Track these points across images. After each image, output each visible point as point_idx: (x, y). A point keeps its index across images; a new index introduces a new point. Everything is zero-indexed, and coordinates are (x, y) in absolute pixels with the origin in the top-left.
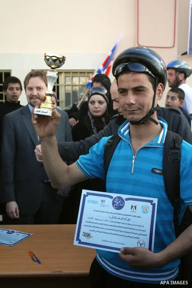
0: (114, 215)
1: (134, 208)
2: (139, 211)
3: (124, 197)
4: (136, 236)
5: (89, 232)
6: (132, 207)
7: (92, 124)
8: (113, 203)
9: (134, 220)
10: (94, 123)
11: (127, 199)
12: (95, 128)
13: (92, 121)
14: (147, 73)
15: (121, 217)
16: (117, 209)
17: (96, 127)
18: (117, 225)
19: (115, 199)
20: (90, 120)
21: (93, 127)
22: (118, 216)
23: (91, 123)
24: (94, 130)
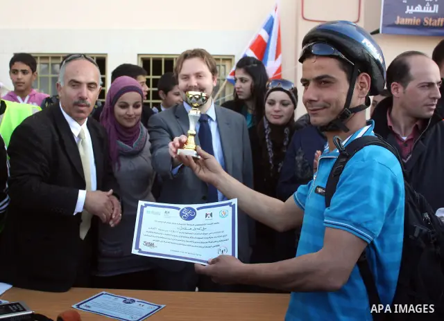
0: (183, 227)
1: (209, 215)
2: (216, 218)
3: (195, 206)
4: (216, 244)
5: (151, 242)
6: (207, 215)
7: (267, 137)
8: (181, 214)
9: (210, 229)
10: (270, 135)
11: (198, 209)
12: (271, 143)
13: (268, 131)
14: (337, 58)
15: (193, 227)
16: (187, 220)
17: (272, 141)
18: (189, 236)
19: (183, 209)
20: (265, 130)
21: (267, 141)
22: (188, 227)
23: (265, 134)
24: (268, 146)
